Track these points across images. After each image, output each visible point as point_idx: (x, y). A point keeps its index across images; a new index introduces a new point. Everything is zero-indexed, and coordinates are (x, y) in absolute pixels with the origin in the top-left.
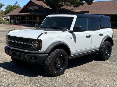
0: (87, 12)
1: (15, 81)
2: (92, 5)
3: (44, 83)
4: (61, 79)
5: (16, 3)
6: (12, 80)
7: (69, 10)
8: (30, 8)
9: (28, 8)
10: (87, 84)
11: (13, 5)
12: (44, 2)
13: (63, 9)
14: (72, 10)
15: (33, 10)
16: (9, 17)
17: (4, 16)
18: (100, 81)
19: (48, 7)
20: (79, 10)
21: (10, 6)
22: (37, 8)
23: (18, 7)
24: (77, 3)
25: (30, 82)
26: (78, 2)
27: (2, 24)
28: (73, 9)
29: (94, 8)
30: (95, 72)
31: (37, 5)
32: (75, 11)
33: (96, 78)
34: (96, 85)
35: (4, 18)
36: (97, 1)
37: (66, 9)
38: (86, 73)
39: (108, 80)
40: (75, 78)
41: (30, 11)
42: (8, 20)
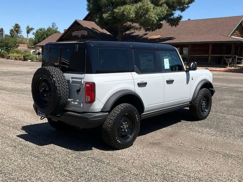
0: (170, 39)
1: (26, 165)
2: (177, 26)
3: (76, 169)
4: (108, 161)
5: (53, 25)
6: (21, 163)
7: (140, 35)
8: (75, 34)
9: (71, 34)
10: (155, 170)
11: (46, 29)
12: (96, 23)
13: (130, 34)
14: (145, 37)
15: (79, 36)
16: (41, 50)
17: (32, 48)
18: (179, 165)
19: (105, 31)
20: (156, 35)
21: (41, 30)
22: (85, 33)
23: (56, 32)
24: (153, 24)
25: (52, 167)
26: (155, 22)
27: (29, 61)
28: (146, 34)
29: (182, 32)
30: (172, 148)
31: (86, 29)
32: (150, 37)
33: (173, 159)
34: (170, 173)
35: (32, 51)
36: (189, 20)
37: (135, 34)
38: (156, 150)
39: (194, 162)
40: (134, 160)
41: (76, 38)
42: (39, 54)
